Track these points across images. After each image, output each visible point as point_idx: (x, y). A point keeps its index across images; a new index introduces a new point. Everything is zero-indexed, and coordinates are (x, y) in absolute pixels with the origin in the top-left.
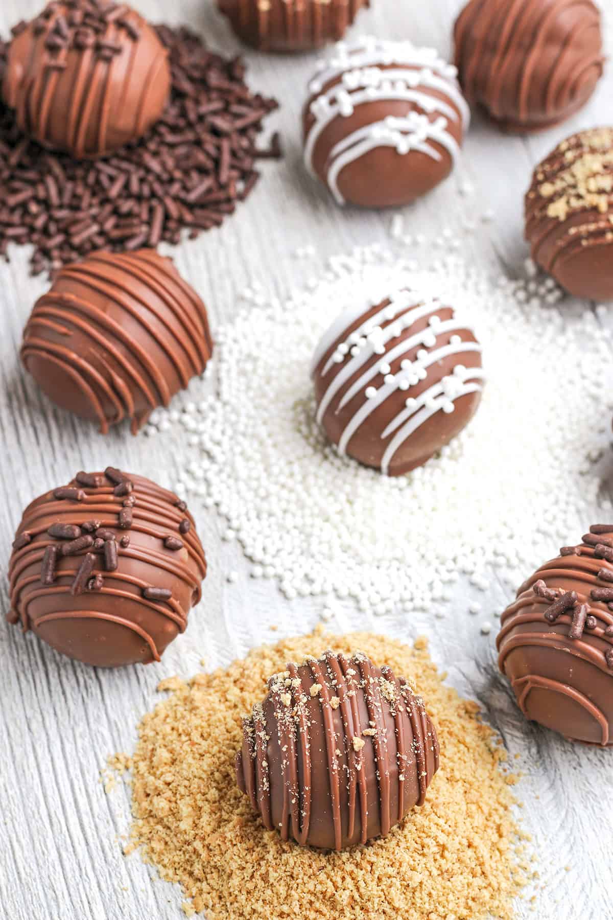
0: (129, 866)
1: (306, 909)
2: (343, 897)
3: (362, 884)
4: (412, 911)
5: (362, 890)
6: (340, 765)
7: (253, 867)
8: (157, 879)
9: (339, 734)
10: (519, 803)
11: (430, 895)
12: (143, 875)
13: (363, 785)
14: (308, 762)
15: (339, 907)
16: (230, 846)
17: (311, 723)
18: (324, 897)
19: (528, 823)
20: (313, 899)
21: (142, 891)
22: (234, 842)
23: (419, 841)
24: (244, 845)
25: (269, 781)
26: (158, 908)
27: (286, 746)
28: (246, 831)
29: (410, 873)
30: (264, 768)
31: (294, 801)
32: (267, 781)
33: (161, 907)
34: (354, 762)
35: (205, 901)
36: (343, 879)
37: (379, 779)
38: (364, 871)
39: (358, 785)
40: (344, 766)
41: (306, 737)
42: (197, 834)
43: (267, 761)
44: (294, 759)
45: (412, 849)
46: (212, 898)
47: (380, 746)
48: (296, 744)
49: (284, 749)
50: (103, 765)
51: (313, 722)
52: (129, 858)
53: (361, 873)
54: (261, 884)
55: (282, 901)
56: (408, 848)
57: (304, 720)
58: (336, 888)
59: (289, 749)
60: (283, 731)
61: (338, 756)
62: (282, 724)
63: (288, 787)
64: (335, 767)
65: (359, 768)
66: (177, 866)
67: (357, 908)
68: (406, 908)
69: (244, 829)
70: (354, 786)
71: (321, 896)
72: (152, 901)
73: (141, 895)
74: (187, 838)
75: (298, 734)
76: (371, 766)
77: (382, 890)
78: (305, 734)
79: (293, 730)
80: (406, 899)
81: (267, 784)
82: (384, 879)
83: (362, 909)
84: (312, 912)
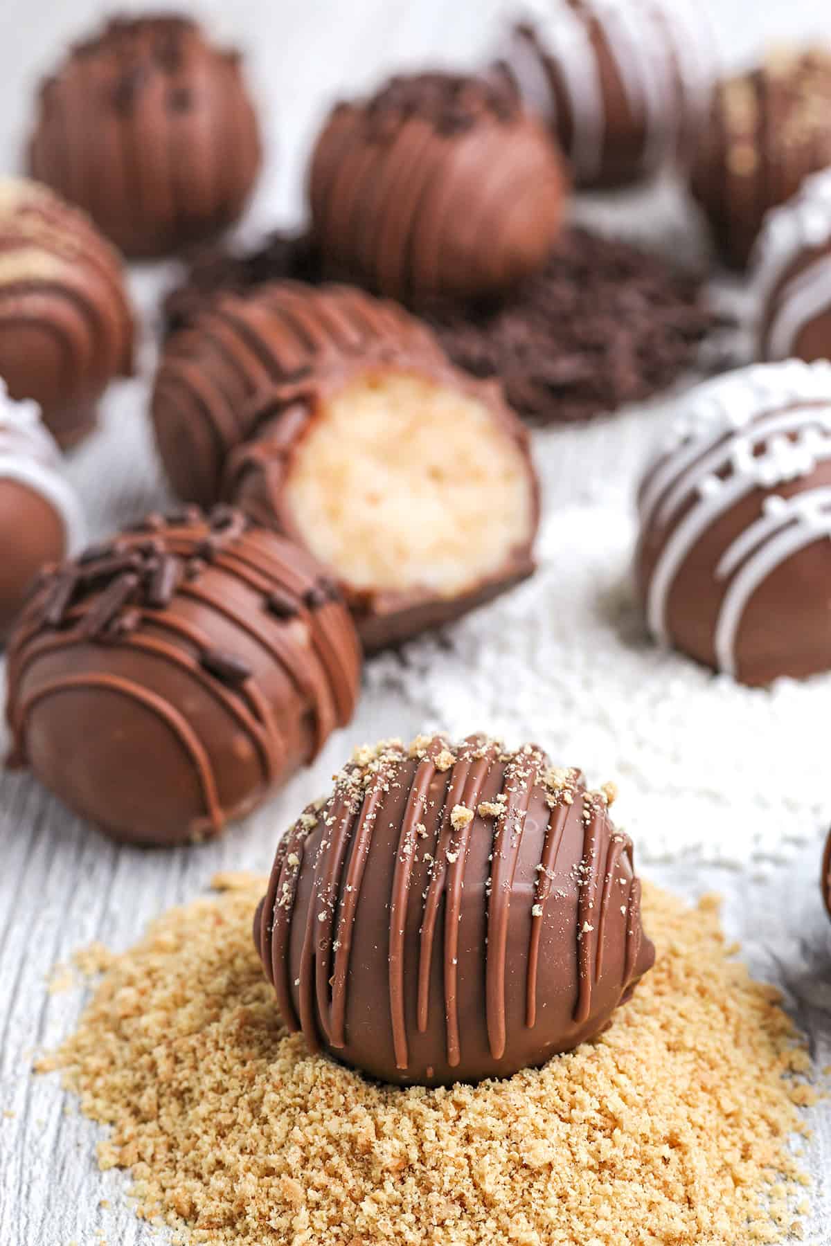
0: (35, 1088)
1: (313, 1168)
2: (387, 1152)
3: (430, 1134)
4: (521, 1216)
5: (427, 1147)
6: (418, 852)
7: (242, 1087)
8: (74, 1113)
9: (432, 804)
10: (804, 1131)
11: (563, 1197)
12: (52, 1104)
13: (453, 892)
14: (363, 841)
15: (376, 1173)
16: (212, 1049)
17: (390, 787)
18: (352, 1151)
19: (812, 1161)
20: (330, 1149)
21: (39, 1123)
22: (221, 1044)
23: (567, 1095)
24: (237, 1051)
26: (54, 1150)
28: (250, 1033)
29: (530, 1141)
30: (291, 869)
31: (322, 917)
33: (62, 1149)
34: (447, 849)
35: (140, 1148)
36: (396, 1121)
37: (489, 892)
38: (440, 1115)
39: (444, 892)
40: (427, 856)
41: (374, 803)
42: (165, 1036)
44: (342, 840)
45: (548, 1104)
46: (156, 1146)
47: (505, 834)
49: (329, 822)
50: (64, 958)
51: (396, 785)
52: (40, 1078)
53: (434, 1115)
54: (243, 1115)
55: (273, 1147)
56: (540, 1100)
58: (379, 1134)
59: (338, 823)
61: (419, 835)
63: (318, 889)
64: (408, 849)
65: (452, 858)
66: (115, 1095)
67: (411, 1181)
68: (510, 1207)
69: (248, 1028)
70: (437, 892)
71: (346, 1146)
72: (48, 1140)
73: (33, 1128)
74: (145, 1041)
76: (478, 868)
77: (468, 1157)
79: (355, 796)
80: (513, 1189)
82: (476, 1138)
83: (419, 1184)
84: (323, 1173)
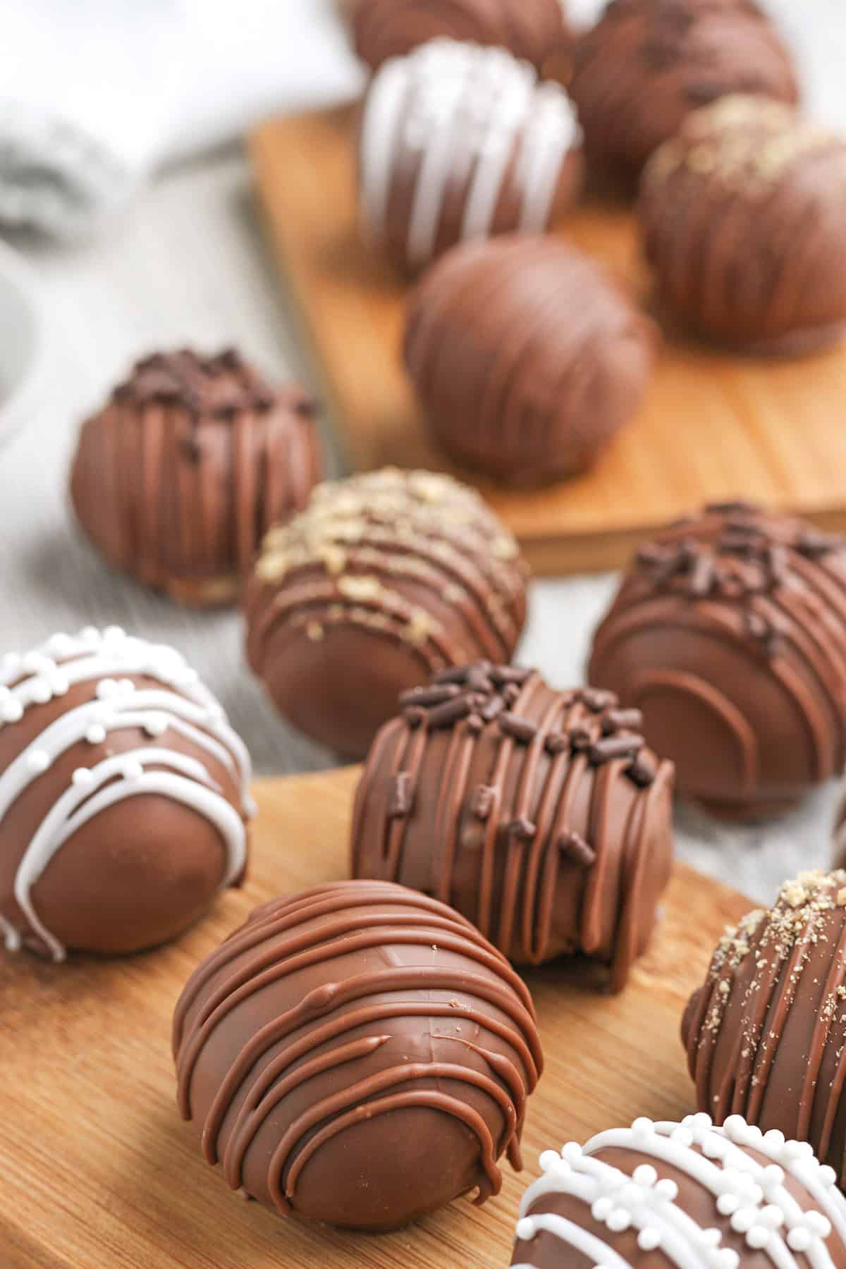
25: (722, 1016)
27: (765, 961)
32: (718, 1016)
43: (731, 985)
48: (783, 964)
57: (810, 929)
60: (770, 939)
62: (773, 929)
75: (792, 950)
78: (802, 950)
81: (716, 1021)
